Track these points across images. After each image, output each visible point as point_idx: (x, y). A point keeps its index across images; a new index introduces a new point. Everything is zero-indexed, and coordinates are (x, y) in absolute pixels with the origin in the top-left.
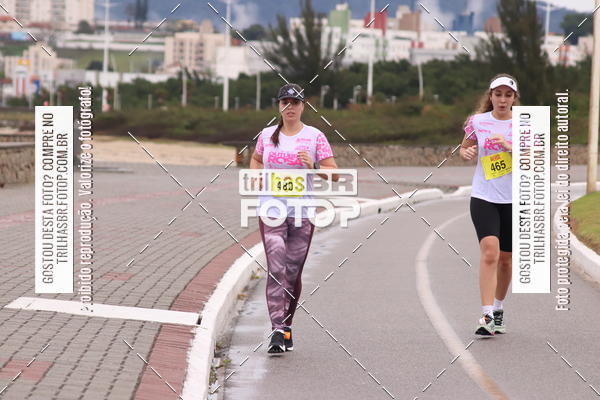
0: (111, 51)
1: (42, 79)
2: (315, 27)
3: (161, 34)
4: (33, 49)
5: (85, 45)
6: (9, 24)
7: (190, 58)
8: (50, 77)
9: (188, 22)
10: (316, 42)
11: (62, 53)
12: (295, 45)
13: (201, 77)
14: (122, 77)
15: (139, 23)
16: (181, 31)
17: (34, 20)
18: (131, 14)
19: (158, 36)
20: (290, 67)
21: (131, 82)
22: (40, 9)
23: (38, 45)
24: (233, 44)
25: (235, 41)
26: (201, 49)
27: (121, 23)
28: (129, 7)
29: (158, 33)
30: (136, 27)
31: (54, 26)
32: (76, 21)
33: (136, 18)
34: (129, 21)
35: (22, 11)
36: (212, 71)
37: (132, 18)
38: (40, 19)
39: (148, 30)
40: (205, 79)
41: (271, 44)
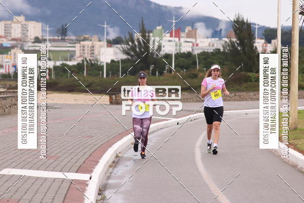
0: (50, 51)
2: (147, 37)
3: (74, 42)
4: (13, 51)
7: (88, 53)
9: (86, 36)
12: (137, 46)
13: (93, 62)
14: (55, 63)
15: (63, 37)
16: (83, 40)
17: (13, 37)
18: (59, 34)
19: (72, 44)
20: (135, 56)
21: (60, 65)
22: (16, 32)
23: (16, 49)
24: (108, 46)
25: (109, 44)
26: (93, 49)
27: (55, 38)
28: (59, 30)
29: (72, 42)
30: (62, 39)
31: (23, 40)
32: (33, 37)
33: (62, 35)
34: (58, 36)
35: (8, 33)
36: (98, 59)
37: (60, 35)
38: (16, 37)
39: (67, 41)
40: (95, 63)
41: (125, 46)
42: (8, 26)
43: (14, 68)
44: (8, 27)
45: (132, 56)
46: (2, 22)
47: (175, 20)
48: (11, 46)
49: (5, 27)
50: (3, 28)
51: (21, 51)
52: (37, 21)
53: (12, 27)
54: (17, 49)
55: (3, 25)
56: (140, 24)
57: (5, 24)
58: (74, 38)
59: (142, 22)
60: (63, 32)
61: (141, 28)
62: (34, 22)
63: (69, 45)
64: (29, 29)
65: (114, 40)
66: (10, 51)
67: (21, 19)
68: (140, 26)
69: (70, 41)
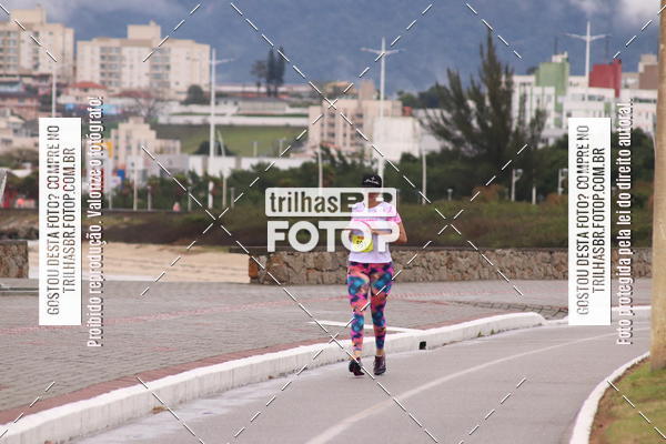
0: (218, 127)
1: (129, 167)
2: (503, 86)
3: (303, 102)
4: (123, 127)
5: (197, 120)
6: (91, 92)
7: (345, 135)
8: (140, 166)
9: (341, 84)
10: (504, 107)
11: (163, 131)
12: (473, 113)
13: (349, 161)
14: (238, 163)
15: (272, 88)
16: (332, 97)
17: (126, 86)
18: (260, 76)
19: (299, 106)
20: (467, 144)
21: (251, 170)
22: (136, 74)
23: (132, 121)
24: (404, 114)
25: (407, 109)
26: (358, 121)
27: (247, 89)
28: (259, 66)
29: (298, 101)
30: (269, 93)
31: (153, 94)
32: (183, 87)
33: (269, 81)
34: (259, 85)
35: (111, 74)
36: (367, 152)
37: (263, 80)
38: (135, 86)
39: (285, 97)
40: (354, 163)
41: (438, 112)
42: (114, 53)
43: (119, 179)
44: (111, 58)
45: (457, 142)
46: (95, 41)
47: (592, 35)
48: (120, 112)
49: (103, 57)
50: (98, 60)
51: (147, 126)
52: (199, 38)
53: (122, 58)
54: (136, 122)
55: (97, 50)
56: (481, 47)
57: (103, 49)
58: (303, 89)
59: (490, 40)
60: (274, 72)
61: (486, 58)
62: (189, 43)
63: (289, 110)
64: (173, 61)
65: (422, 95)
66: (116, 127)
67: (151, 32)
68: (482, 53)
69: (294, 100)
